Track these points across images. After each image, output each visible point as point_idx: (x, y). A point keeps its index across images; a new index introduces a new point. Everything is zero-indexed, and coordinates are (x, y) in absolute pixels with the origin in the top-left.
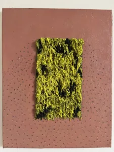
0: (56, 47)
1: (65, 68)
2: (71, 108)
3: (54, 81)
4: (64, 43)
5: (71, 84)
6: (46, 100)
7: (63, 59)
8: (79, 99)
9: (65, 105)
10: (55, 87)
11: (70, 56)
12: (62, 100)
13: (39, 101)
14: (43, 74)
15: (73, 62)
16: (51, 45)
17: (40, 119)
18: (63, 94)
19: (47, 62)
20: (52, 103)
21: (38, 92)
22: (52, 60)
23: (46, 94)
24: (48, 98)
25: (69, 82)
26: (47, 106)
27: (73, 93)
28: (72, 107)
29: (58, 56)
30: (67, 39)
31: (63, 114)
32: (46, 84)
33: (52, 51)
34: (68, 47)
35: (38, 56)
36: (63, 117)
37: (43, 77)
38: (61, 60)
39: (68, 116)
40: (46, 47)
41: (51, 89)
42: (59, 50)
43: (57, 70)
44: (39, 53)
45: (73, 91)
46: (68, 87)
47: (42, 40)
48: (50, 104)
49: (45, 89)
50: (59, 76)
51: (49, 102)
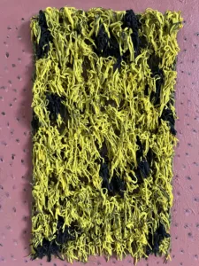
0: (93, 36)
1: (124, 105)
2: (141, 227)
3: (87, 145)
4: (119, 24)
5: (139, 154)
6: (62, 203)
7: (116, 75)
8: (165, 201)
9: (123, 218)
10: (91, 163)
11: (137, 67)
12: (111, 204)
13: (40, 208)
14: (53, 122)
15: (147, 87)
16: (78, 31)
17: (45, 258)
18: (115, 186)
19: (65, 86)
20: (80, 213)
21: (38, 180)
22: (80, 79)
23: (64, 185)
24: (70, 198)
25: (133, 148)
26: (67, 222)
27: (147, 182)
28: (142, 225)
29: (100, 65)
30: (130, 13)
31: (113, 246)
32: (62, 154)
33: (81, 50)
34: (134, 36)
35: (37, 65)
36: (114, 253)
37: (53, 132)
38: (109, 78)
39: (130, 250)
40: (62, 37)
41: (78, 169)
42: (105, 45)
43: (97, 110)
44: (40, 57)
45: (147, 175)
46: (130, 165)
47: (51, 14)
48: (76, 216)
49: (60, 170)
50: (104, 131)
51: (73, 210)
